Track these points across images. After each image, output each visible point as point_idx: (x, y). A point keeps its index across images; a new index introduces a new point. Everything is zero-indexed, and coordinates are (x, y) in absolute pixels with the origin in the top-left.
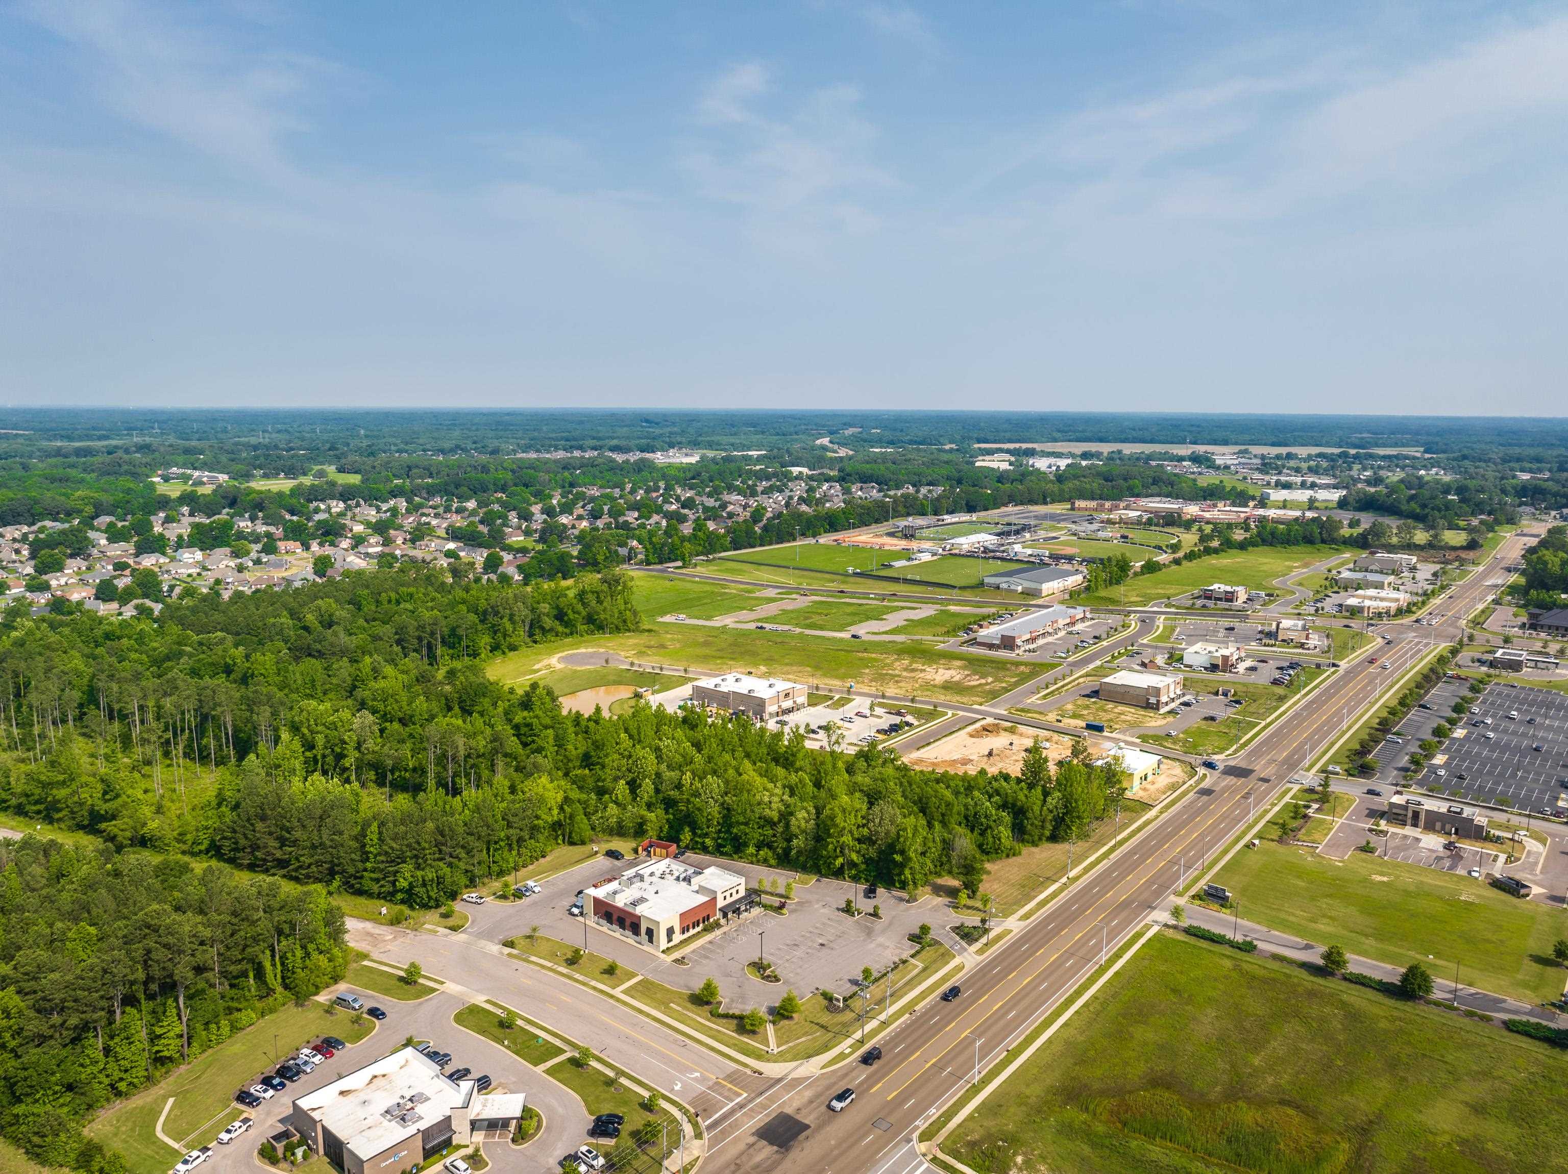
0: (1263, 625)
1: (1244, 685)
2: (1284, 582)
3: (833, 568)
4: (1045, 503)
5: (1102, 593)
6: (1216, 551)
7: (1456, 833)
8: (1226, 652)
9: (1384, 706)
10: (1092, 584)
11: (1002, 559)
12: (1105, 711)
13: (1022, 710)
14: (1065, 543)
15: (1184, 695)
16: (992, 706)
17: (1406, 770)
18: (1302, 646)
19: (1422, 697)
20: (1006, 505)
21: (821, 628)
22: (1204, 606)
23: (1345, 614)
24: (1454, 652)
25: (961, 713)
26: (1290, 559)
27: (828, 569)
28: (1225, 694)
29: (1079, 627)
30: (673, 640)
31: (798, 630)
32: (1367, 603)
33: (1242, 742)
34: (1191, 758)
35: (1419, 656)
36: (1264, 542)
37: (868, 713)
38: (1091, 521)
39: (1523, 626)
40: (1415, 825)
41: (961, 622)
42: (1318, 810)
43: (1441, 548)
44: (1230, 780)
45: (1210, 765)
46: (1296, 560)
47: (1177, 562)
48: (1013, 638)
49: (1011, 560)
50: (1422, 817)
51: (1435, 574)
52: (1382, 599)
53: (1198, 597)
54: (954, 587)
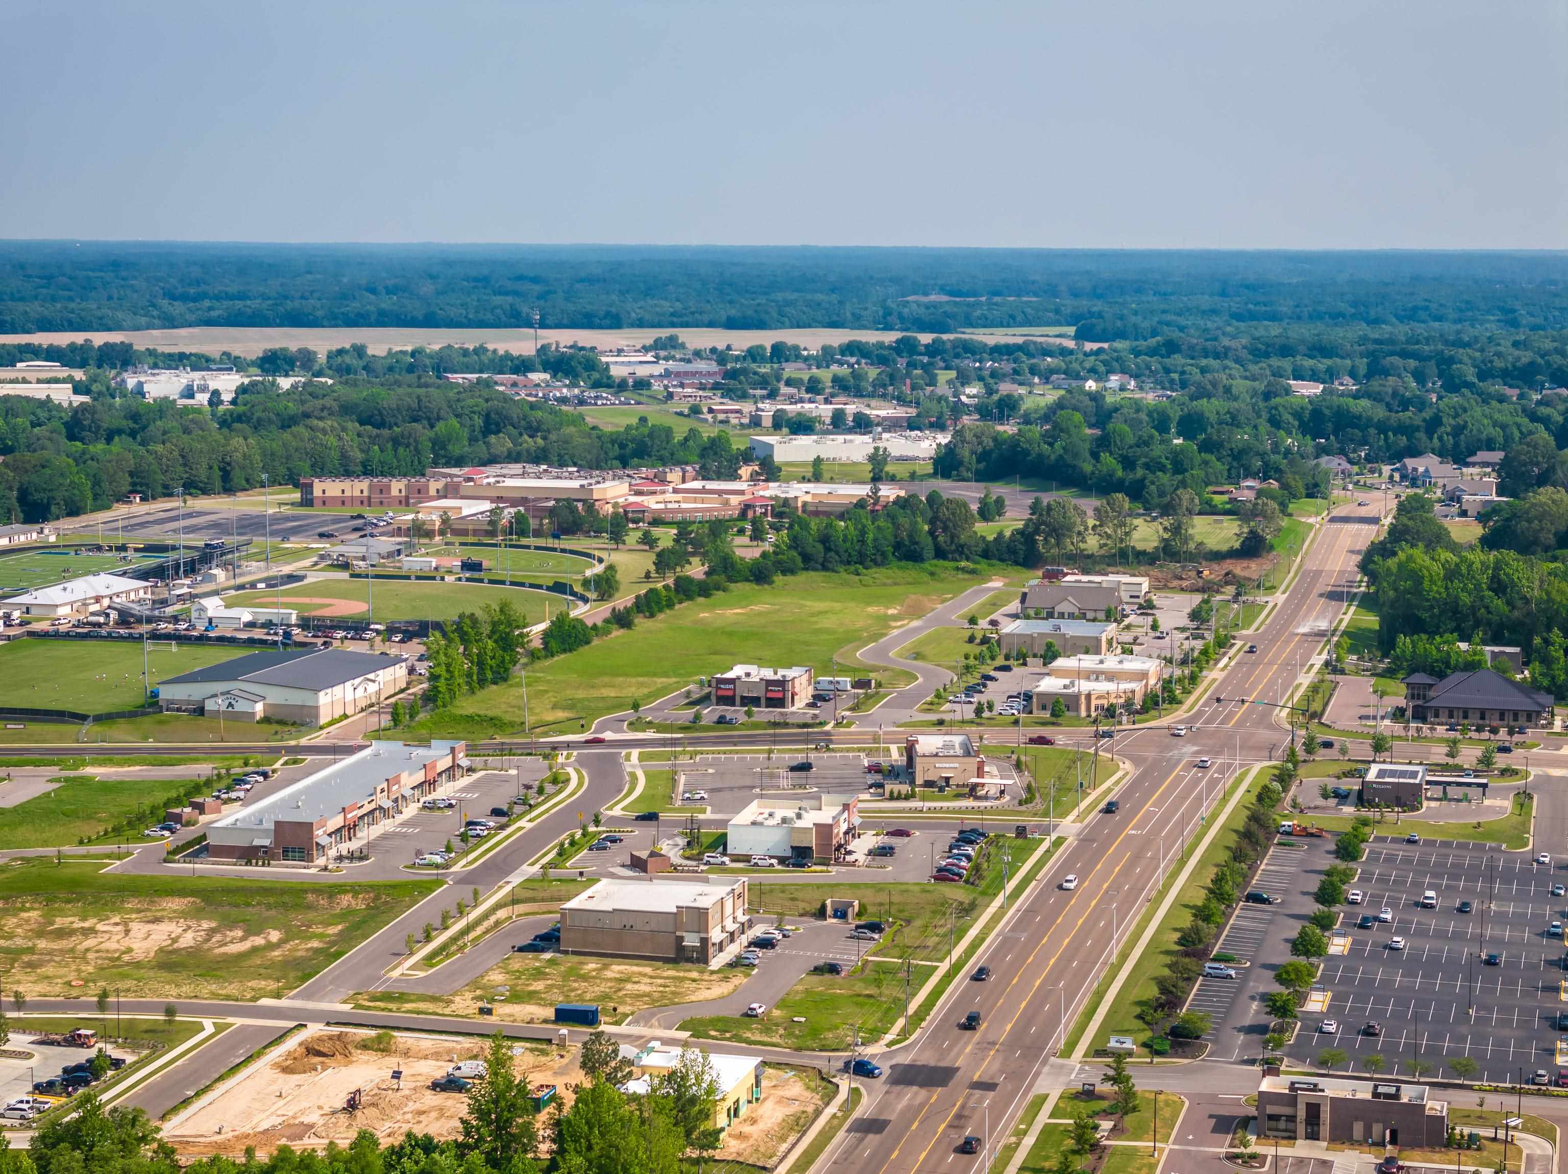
0: (869, 752)
1: (878, 888)
2: (882, 652)
4: (229, 489)
5: (467, 706)
6: (704, 590)
7: (1394, 1141)
8: (825, 816)
9: (1180, 904)
10: (442, 685)
11: (181, 639)
12: (585, 978)
13: (387, 997)
15: (751, 924)
16: (308, 995)
17: (1261, 1029)
18: (972, 791)
19: (1247, 878)
20: (123, 498)
22: (721, 720)
23: (1038, 714)
24: (1284, 778)
25: (238, 1022)
26: (870, 600)
28: (840, 914)
29: (445, 791)
32: (1085, 686)
33: (912, 1008)
34: (819, 1060)
35: (1218, 792)
36: (808, 562)
38: (363, 528)
39: (1398, 714)
40: (1313, 1136)
41: (147, 802)
42: (1116, 1131)
43: (1191, 557)
44: (911, 1095)
45: (862, 1069)
46: (890, 600)
47: (622, 620)
48: (308, 827)
49: (202, 640)
50: (1326, 1115)
51: (1195, 615)
52: (1111, 676)
53: (704, 700)
54: (83, 718)
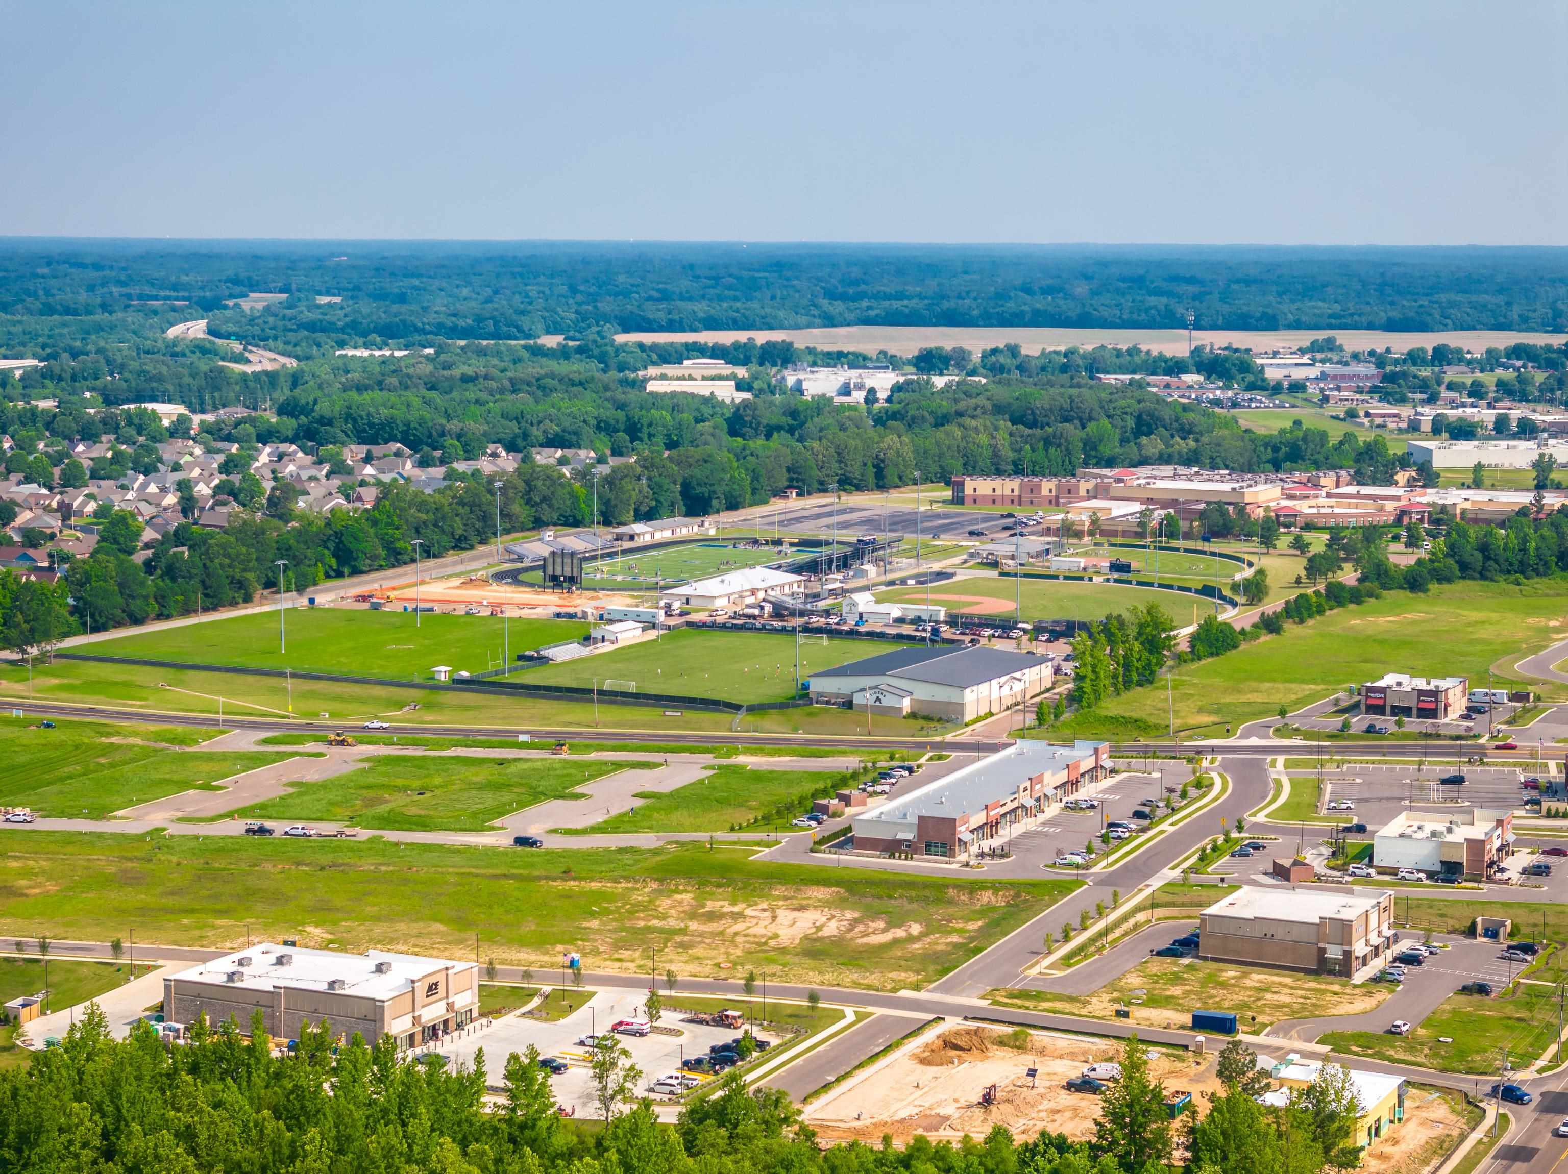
0: (1526, 768)
1: (1531, 908)
2: (1542, 666)
3: (392, 671)
4: (882, 485)
5: (1111, 706)
6: (1355, 596)
8: (1478, 831)
10: (1087, 686)
11: (832, 633)
12: (1224, 985)
13: (1024, 994)
14: (965, 588)
15: (1396, 938)
16: (945, 989)
20: (780, 493)
21: (424, 825)
22: (1371, 730)
25: (879, 1011)
27: (376, 672)
28: (1492, 933)
29: (1087, 791)
30: (28, 873)
31: (364, 834)
34: (1466, 1083)
36: (1465, 570)
37: (641, 1020)
38: (1013, 527)
41: (795, 793)
45: (1511, 1095)
46: (1552, 612)
47: (1270, 625)
48: (951, 823)
49: (852, 634)
53: (1353, 708)
54: (737, 707)
